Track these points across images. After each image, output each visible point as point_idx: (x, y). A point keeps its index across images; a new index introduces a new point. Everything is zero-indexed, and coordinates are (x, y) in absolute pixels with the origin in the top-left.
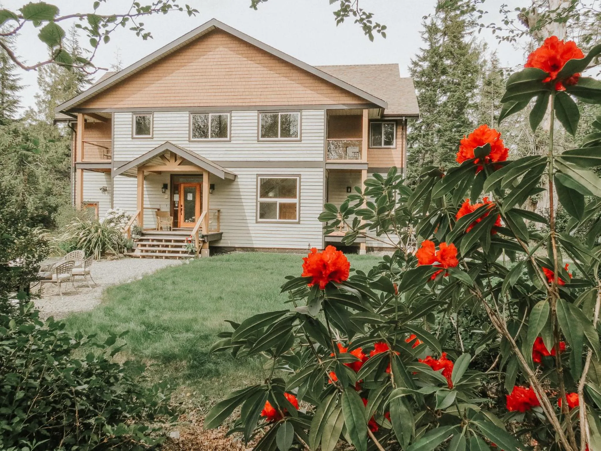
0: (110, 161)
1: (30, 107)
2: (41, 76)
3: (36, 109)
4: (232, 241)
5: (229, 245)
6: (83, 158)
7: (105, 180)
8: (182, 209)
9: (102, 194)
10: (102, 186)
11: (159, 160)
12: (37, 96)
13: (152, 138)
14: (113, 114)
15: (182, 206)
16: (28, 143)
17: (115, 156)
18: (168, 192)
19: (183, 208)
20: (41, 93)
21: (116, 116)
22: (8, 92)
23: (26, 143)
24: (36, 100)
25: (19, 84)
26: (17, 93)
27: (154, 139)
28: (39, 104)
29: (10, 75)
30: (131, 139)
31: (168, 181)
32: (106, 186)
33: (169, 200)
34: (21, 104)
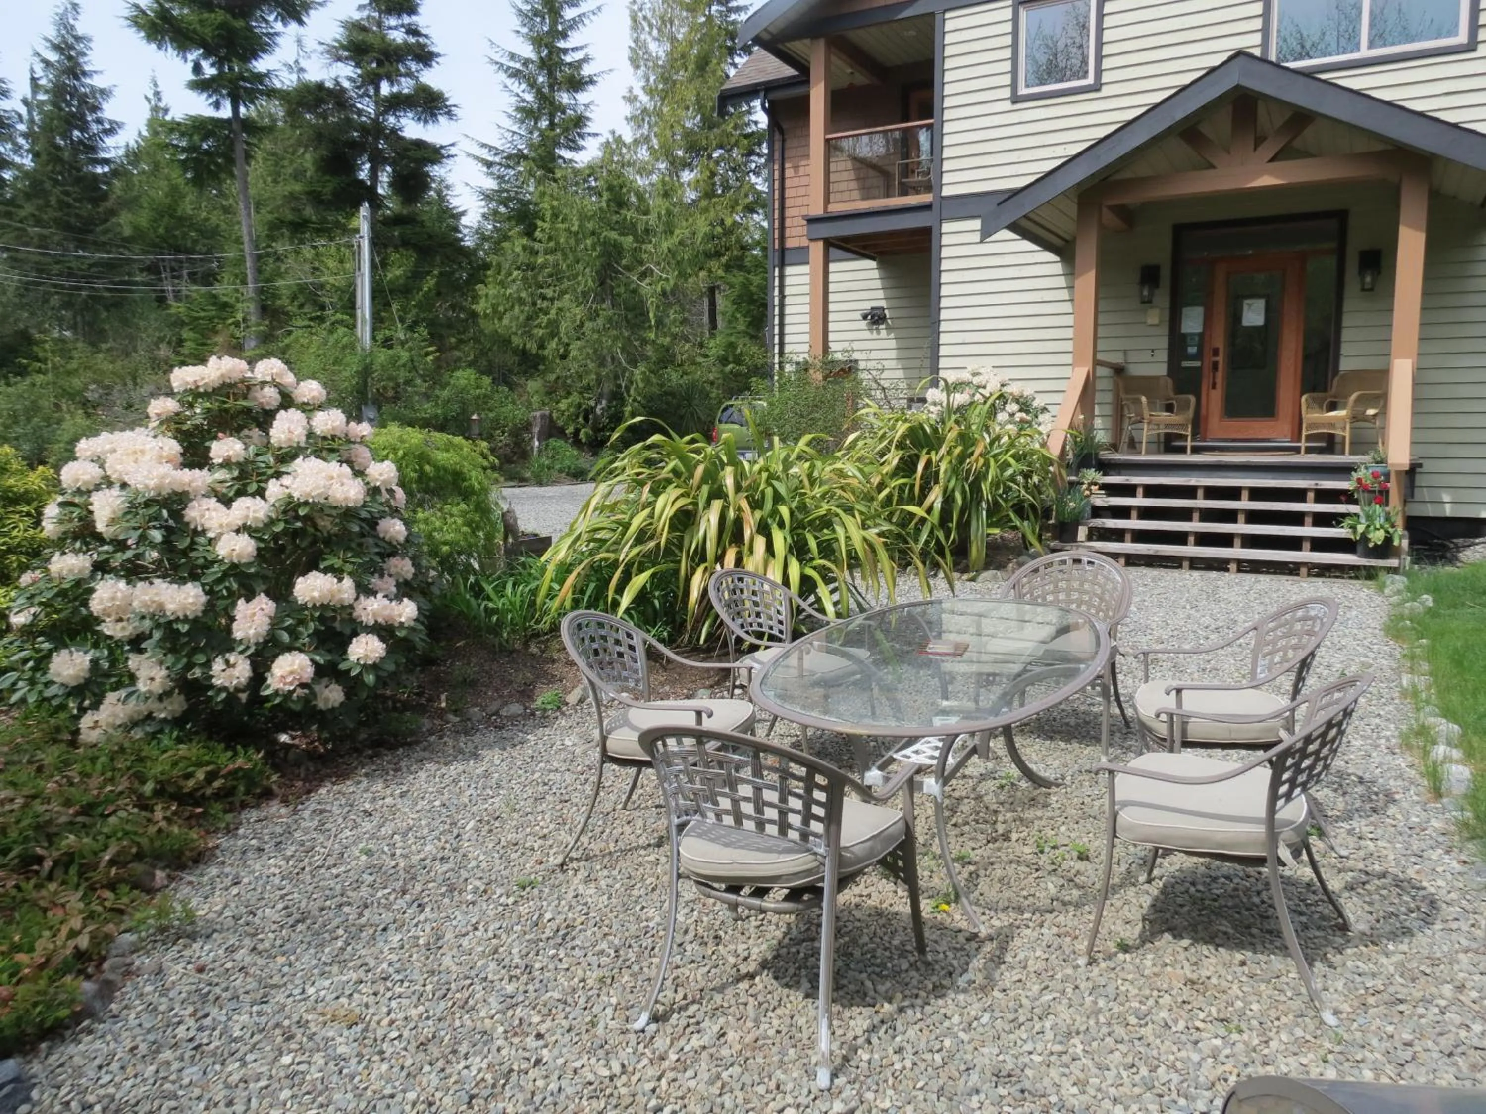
0: (925, 198)
1: (613, 132)
2: (636, 40)
3: (628, 138)
4: (1466, 496)
5: (1449, 511)
6: (827, 201)
7: (878, 284)
8: (1215, 366)
9: (867, 334)
10: (868, 306)
11: (1179, 149)
12: (631, 99)
13: (1097, 87)
14: (938, 17)
15: (1216, 352)
16: (624, 212)
17: (946, 179)
18: (1163, 298)
19: (1220, 359)
20: (638, 91)
21: (949, 26)
22: (564, 98)
23: (617, 213)
24: (627, 110)
25: (587, 71)
26: (583, 97)
27: (1106, 91)
28: (635, 120)
29: (565, 51)
30: (1007, 105)
31: (1162, 255)
32: (883, 304)
33: (1165, 330)
34: (591, 128)
